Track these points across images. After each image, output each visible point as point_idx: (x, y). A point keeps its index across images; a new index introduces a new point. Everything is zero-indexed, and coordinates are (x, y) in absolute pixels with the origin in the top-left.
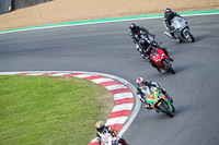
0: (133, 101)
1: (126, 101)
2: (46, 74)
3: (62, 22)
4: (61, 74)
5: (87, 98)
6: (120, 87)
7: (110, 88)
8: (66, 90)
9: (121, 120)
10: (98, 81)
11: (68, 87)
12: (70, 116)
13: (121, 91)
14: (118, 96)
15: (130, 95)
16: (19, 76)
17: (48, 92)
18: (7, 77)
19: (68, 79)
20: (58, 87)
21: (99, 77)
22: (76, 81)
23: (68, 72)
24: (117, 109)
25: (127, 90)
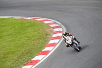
1: (59, 32)
2: (22, 18)
4: (29, 18)
5: (41, 30)
6: (57, 25)
7: (52, 26)
8: (31, 26)
9: (56, 41)
10: (46, 22)
11: (32, 24)
12: (33, 38)
13: (57, 27)
14: (56, 30)
15: (61, 29)
16: (9, 18)
17: (23, 26)
18: (4, 19)
19: (32, 21)
20: (28, 24)
22: (36, 22)
23: (32, 18)
24: (55, 36)
25: (60, 27)
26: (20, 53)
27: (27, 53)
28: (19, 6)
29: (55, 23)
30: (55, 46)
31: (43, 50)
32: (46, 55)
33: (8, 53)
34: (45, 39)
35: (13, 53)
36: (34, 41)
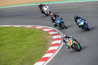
1: (58, 39)
2: (23, 27)
3: (30, 3)
4: (29, 26)
7: (51, 33)
9: (56, 48)
10: (45, 30)
11: (32, 32)
12: (33, 46)
15: (60, 37)
16: (10, 27)
17: (23, 34)
18: (5, 28)
19: (32, 29)
21: (46, 28)
22: (36, 30)
23: (32, 26)
24: (54, 43)
26: (21, 60)
27: (28, 60)
30: (54, 53)
31: (43, 57)
32: (46, 61)
33: (9, 60)
34: (44, 46)
35: (14, 60)
36: (34, 48)
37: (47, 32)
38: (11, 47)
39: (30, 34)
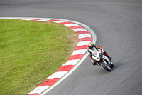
0: (91, 39)
1: (86, 39)
2: (35, 20)
4: (45, 20)
5: (61, 37)
6: (83, 30)
7: (76, 30)
8: (48, 31)
9: (83, 52)
10: (68, 25)
11: (49, 28)
12: (50, 48)
13: (83, 32)
14: (81, 36)
15: (89, 36)
16: (17, 20)
17: (36, 31)
19: (49, 23)
20: (43, 28)
21: (69, 23)
22: (54, 25)
23: (49, 19)
24: (80, 44)
25: (87, 32)
26: (32, 69)
27: (42, 69)
28: (30, 3)
29: (80, 27)
30: (80, 59)
31: (64, 65)
32: (68, 71)
33: (15, 69)
34: (66, 48)
35: (22, 68)
36: (51, 51)
37: (70, 28)
38: (18, 50)
39: (45, 31)
